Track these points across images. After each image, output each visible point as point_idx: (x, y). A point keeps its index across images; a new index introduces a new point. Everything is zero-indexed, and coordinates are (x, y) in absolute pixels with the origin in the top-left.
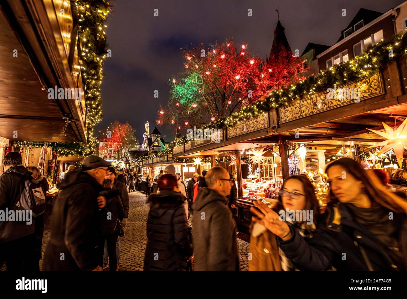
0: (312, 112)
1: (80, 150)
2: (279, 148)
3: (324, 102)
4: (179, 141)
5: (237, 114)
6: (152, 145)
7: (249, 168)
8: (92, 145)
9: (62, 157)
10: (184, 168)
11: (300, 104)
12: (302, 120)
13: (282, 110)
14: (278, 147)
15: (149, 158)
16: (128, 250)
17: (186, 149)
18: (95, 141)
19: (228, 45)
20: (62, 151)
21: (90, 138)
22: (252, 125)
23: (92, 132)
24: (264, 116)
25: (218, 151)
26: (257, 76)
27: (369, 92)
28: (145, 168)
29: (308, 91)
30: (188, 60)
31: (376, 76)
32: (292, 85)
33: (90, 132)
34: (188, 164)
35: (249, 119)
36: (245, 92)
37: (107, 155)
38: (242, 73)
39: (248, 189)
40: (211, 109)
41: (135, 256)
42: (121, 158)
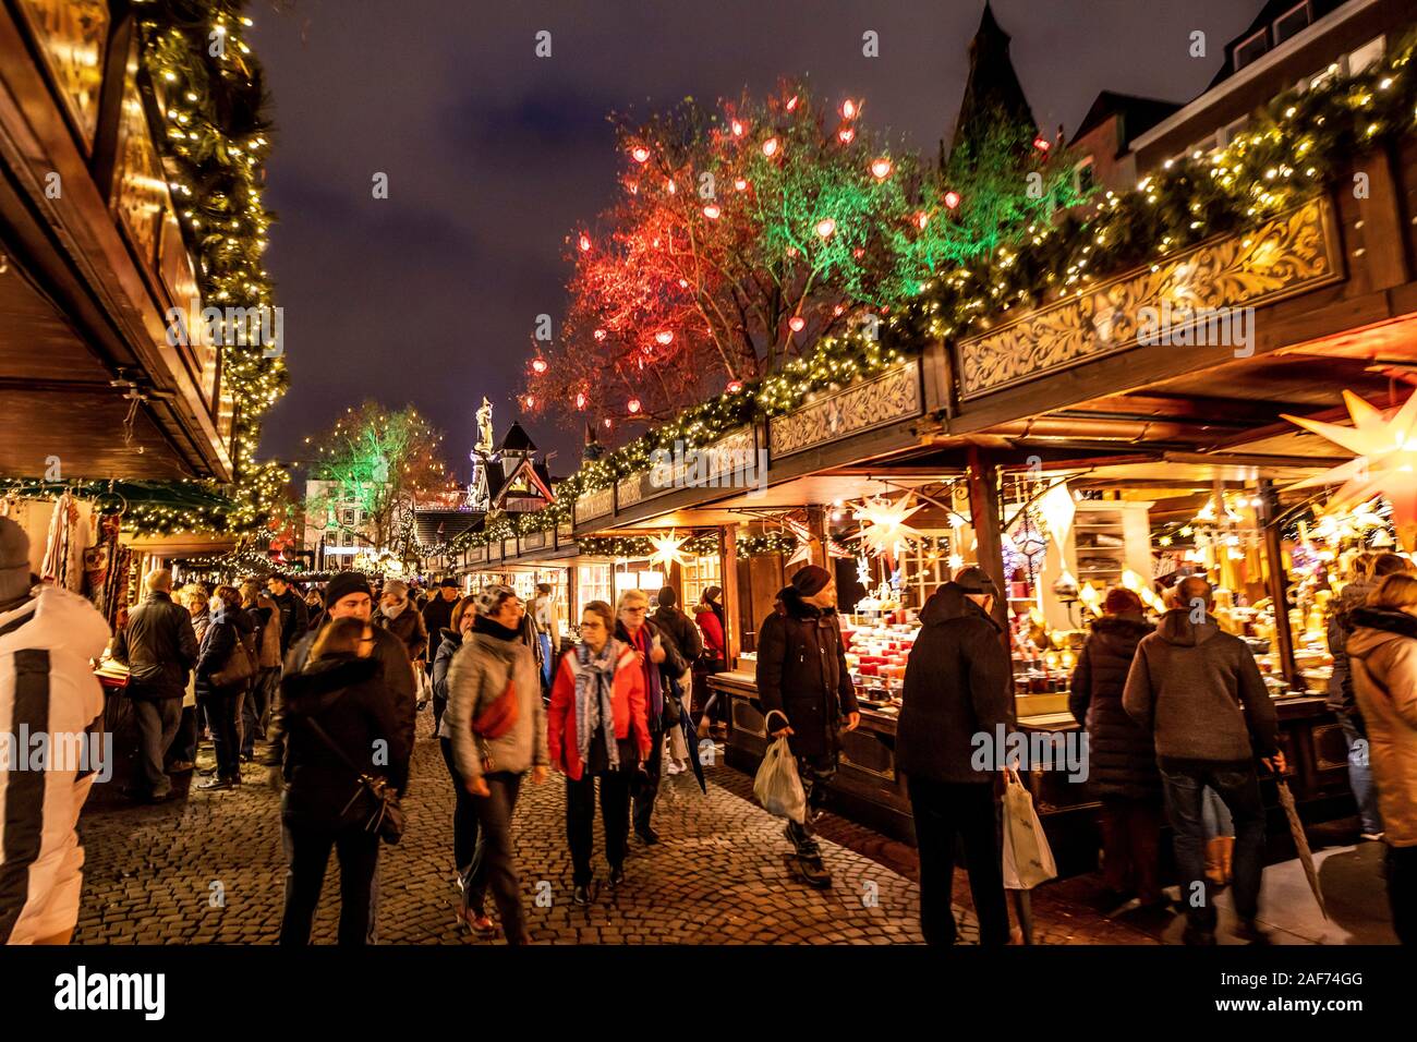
0: (1078, 354)
1: (215, 511)
2: (969, 495)
3: (1119, 314)
4: (596, 472)
5: (805, 366)
6: (504, 491)
7: (859, 571)
8: (264, 492)
9: (148, 535)
10: (619, 576)
11: (1035, 324)
12: (1042, 384)
13: (968, 349)
14: (965, 490)
15: (487, 538)
16: (401, 883)
17: (623, 503)
18: (275, 476)
19: (791, 104)
20: (147, 513)
21: (242, 462)
22: (861, 408)
23: (250, 439)
24: (902, 373)
25: (742, 510)
26: (900, 223)
27: (1285, 274)
28: (478, 576)
29: (1061, 274)
30: (638, 165)
31: (1311, 211)
32: (1002, 252)
33: (243, 440)
34: (633, 559)
35: (848, 384)
36: (856, 284)
37: (337, 529)
38: (842, 213)
39: (855, 652)
40: (726, 350)
41: (425, 906)
42: (390, 542)
